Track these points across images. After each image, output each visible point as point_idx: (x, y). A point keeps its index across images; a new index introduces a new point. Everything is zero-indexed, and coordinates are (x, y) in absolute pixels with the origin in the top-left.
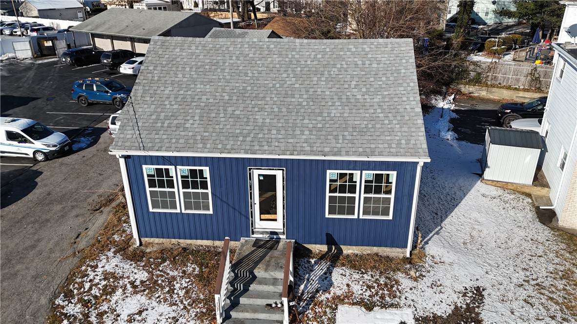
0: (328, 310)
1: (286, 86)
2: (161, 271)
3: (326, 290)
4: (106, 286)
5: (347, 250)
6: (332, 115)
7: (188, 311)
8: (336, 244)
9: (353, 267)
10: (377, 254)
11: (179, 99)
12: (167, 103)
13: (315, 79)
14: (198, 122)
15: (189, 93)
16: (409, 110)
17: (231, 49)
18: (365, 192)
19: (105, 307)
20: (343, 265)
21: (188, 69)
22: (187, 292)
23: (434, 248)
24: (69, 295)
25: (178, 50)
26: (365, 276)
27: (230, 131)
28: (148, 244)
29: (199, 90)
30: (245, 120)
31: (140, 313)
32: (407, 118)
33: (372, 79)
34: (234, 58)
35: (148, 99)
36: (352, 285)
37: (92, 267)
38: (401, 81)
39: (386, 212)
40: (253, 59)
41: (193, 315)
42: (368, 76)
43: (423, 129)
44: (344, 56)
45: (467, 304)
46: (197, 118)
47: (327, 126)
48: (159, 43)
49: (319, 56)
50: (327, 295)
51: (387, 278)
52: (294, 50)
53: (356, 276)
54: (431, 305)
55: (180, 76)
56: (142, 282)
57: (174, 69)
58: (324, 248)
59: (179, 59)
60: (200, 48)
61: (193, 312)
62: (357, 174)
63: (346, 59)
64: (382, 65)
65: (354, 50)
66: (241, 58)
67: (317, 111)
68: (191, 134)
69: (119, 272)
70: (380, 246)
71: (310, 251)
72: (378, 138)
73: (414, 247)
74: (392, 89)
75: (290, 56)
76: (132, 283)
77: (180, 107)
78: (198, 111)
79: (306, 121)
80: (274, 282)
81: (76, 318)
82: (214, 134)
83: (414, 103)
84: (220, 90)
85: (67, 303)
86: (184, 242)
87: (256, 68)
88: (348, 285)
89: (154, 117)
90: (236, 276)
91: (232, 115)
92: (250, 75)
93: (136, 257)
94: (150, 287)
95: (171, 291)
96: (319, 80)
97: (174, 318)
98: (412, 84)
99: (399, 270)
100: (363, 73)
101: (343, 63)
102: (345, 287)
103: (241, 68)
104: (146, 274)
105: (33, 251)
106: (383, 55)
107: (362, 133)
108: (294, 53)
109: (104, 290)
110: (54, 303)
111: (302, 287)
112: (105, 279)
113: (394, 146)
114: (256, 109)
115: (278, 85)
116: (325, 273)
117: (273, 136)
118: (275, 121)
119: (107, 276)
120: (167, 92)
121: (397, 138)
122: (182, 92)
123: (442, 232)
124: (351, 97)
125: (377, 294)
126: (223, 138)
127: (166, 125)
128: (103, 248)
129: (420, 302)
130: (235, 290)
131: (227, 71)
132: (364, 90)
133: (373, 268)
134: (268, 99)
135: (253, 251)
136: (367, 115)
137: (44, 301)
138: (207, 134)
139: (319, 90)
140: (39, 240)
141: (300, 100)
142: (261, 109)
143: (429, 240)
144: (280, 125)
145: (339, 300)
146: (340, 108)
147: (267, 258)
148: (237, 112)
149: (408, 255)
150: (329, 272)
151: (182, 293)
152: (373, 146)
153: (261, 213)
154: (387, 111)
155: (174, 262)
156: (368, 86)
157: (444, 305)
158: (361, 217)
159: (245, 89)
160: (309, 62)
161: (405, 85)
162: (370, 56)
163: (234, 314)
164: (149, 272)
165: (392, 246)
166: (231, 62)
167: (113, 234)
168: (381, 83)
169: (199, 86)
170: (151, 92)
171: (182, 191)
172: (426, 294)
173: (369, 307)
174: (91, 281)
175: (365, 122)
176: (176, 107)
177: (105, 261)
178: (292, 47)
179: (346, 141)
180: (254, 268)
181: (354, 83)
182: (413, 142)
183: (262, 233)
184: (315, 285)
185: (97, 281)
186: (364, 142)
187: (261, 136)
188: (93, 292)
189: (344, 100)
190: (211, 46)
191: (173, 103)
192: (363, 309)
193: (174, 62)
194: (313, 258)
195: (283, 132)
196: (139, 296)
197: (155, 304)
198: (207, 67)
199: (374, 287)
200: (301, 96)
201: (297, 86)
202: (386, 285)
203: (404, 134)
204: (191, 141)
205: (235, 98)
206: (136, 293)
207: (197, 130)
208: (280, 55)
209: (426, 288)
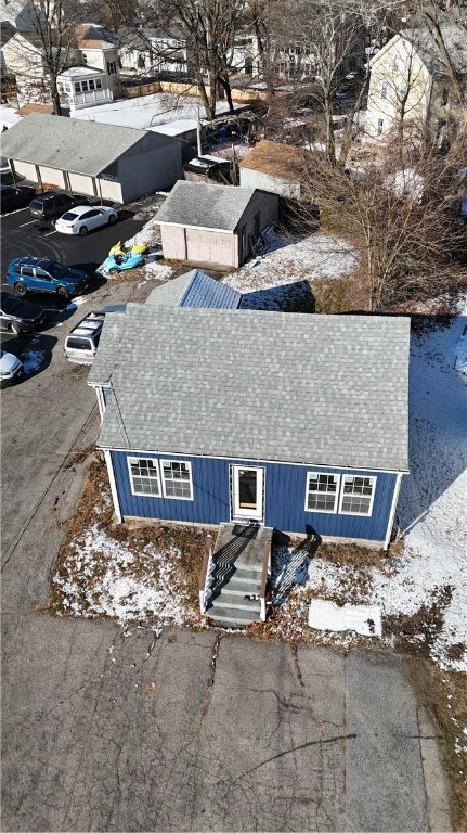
0: (302, 604)
1: (269, 373)
2: (146, 554)
3: (302, 584)
4: (96, 566)
5: (326, 539)
6: (316, 413)
7: (174, 597)
8: (315, 534)
9: (330, 559)
10: (354, 545)
11: (160, 387)
12: (148, 391)
13: (301, 367)
14: (180, 416)
15: (170, 379)
16: (395, 412)
17: (212, 323)
18: (345, 491)
19: (98, 589)
20: (320, 556)
21: (167, 349)
22: (172, 578)
23: (414, 539)
24: (64, 574)
25: (155, 323)
26: (340, 569)
27: (212, 428)
28: (129, 522)
29: (180, 376)
30: (227, 415)
31: (131, 596)
32: (392, 422)
33: (360, 370)
34: (215, 335)
35: (129, 385)
36: (327, 579)
37: (80, 544)
38: (391, 375)
39: (365, 509)
40: (235, 337)
41: (178, 601)
42: (358, 365)
43: (407, 437)
44: (333, 338)
45: (434, 605)
46: (179, 411)
47: (310, 426)
48: (135, 313)
49: (306, 336)
50: (302, 588)
51: (361, 573)
52: (279, 326)
53: (332, 570)
54: (399, 604)
55: (160, 357)
56: (129, 565)
57: (153, 347)
58: (304, 536)
59: (157, 335)
60: (179, 320)
61: (178, 598)
62: (337, 477)
63: (336, 342)
64: (373, 352)
65: (344, 329)
66: (223, 336)
67: (301, 407)
68: (173, 430)
69: (107, 554)
70: (358, 537)
71: (288, 538)
72: (360, 444)
73: (393, 538)
74: (381, 384)
75: (275, 335)
76: (120, 565)
77: (162, 397)
78: (180, 403)
79: (288, 420)
80: (254, 575)
81: (74, 597)
82: (196, 432)
83: (402, 403)
84: (201, 377)
85: (63, 582)
86: (165, 522)
87: (238, 350)
88: (323, 579)
89: (136, 408)
90: (217, 566)
91: (215, 410)
92: (232, 358)
93: (120, 535)
94: (136, 570)
95: (157, 576)
96: (305, 367)
97: (161, 603)
98: (402, 380)
99: (374, 564)
100: (352, 361)
101: (332, 346)
102: (320, 581)
103: (222, 349)
104: (132, 556)
105: (17, 518)
106: (376, 339)
107: (344, 437)
108: (279, 331)
109: (95, 571)
110: (52, 582)
111: (279, 578)
112: (95, 559)
113: (375, 454)
114: (238, 403)
115: (261, 373)
116: (302, 565)
117: (255, 437)
118: (257, 418)
119: (96, 556)
120: (147, 378)
121: (380, 445)
122: (162, 379)
123: (428, 519)
124: (337, 391)
125: (349, 590)
126: (205, 437)
127: (149, 418)
128: (87, 522)
129: (389, 600)
130: (216, 580)
131: (207, 352)
132: (351, 383)
133: (350, 561)
134: (250, 390)
135: (233, 540)
136: (352, 416)
137: (42, 578)
138: (189, 431)
139: (304, 381)
140: (19, 504)
141: (284, 393)
142: (244, 403)
143: (411, 529)
144: (262, 423)
145: (313, 594)
146: (324, 405)
147: (247, 549)
148: (219, 406)
149: (386, 549)
150: (306, 564)
151: (167, 578)
152: (354, 454)
153: (240, 502)
154: (373, 411)
155: (157, 544)
156: (356, 379)
157: (411, 604)
158: (340, 512)
159: (226, 376)
160: (294, 344)
161: (395, 379)
162: (361, 339)
163: (215, 603)
164: (135, 554)
165: (370, 538)
166: (212, 340)
167: (93, 505)
168: (369, 375)
169: (179, 371)
170: (132, 377)
171: (164, 480)
172: (397, 592)
173: (341, 603)
174: (81, 560)
175: (349, 425)
176: (157, 396)
177: (90, 538)
178: (278, 323)
179: (328, 446)
180: (234, 560)
181: (341, 373)
182: (394, 451)
183: (242, 520)
184: (291, 577)
185: (87, 561)
186: (346, 448)
187: (242, 435)
188: (85, 572)
189: (329, 396)
190: (190, 317)
191: (155, 391)
192: (335, 604)
193: (153, 339)
194: (291, 546)
195: (264, 432)
196: (127, 579)
197: (143, 588)
198: (187, 347)
199: (347, 583)
200: (285, 387)
201: (280, 375)
202: (359, 580)
203: (387, 441)
204: (175, 439)
205: (216, 387)
206: (124, 575)
207: (179, 426)
208: (264, 334)
209: (397, 586)
